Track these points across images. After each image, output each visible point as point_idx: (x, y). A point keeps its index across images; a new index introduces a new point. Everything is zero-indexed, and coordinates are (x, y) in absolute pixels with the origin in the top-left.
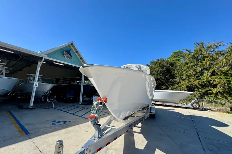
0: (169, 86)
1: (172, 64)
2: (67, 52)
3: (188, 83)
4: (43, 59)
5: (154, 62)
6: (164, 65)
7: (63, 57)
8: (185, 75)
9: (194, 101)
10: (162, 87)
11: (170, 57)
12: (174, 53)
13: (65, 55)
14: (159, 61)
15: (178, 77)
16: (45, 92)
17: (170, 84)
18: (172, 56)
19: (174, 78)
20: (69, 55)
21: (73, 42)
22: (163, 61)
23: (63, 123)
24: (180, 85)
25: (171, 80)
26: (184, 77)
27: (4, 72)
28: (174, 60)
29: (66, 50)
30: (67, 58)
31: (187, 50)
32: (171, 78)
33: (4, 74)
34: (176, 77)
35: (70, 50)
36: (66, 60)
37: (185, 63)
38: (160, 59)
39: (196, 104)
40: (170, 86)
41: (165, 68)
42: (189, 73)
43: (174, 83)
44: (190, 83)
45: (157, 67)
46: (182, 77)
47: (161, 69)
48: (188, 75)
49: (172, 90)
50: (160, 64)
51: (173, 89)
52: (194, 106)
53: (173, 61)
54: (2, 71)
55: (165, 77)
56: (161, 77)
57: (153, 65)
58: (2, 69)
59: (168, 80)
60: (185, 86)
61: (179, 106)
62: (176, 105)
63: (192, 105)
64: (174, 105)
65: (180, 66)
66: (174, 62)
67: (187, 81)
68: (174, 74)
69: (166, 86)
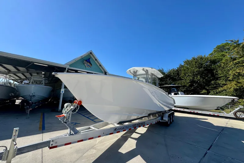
0: (210, 90)
1: (214, 62)
2: (86, 61)
3: (236, 85)
4: (67, 69)
5: (188, 61)
6: (202, 64)
7: (84, 66)
8: (232, 75)
9: (238, 108)
10: (201, 92)
11: (212, 53)
12: (218, 47)
13: (85, 63)
14: (194, 59)
15: (222, 78)
16: (71, 98)
17: (212, 88)
18: (215, 51)
19: (217, 79)
20: (88, 64)
21: (91, 51)
22: (202, 58)
23: (74, 124)
24: (225, 87)
25: (213, 82)
26: (231, 78)
27: (43, 82)
28: (217, 56)
29: (86, 59)
30: (87, 66)
31: (232, 41)
32: (213, 80)
33: (44, 84)
34: (220, 77)
35: (89, 59)
36: (87, 68)
37: (232, 58)
38: (196, 57)
39: (241, 113)
40: (212, 90)
41: (204, 68)
42: (238, 72)
43: (218, 85)
44: (239, 85)
45: (192, 67)
46: (229, 77)
47: (197, 69)
48: (237, 74)
49: (214, 94)
50: (196, 62)
51: (217, 94)
52: (238, 116)
53: (215, 58)
54: (42, 81)
55: (204, 78)
56: (198, 78)
57: (187, 64)
58: (41, 80)
59: (208, 83)
60: (232, 89)
61: (216, 115)
62: (212, 113)
63: (235, 114)
64: (208, 113)
65: (224, 63)
66: (217, 59)
67: (234, 82)
68: (216, 74)
69: (207, 90)
